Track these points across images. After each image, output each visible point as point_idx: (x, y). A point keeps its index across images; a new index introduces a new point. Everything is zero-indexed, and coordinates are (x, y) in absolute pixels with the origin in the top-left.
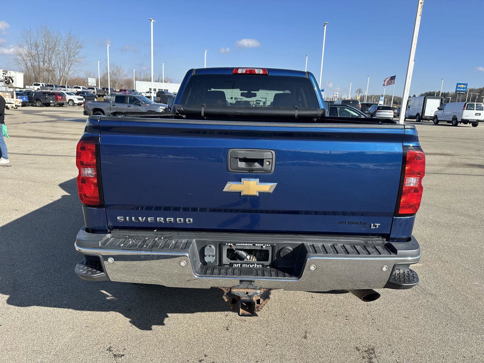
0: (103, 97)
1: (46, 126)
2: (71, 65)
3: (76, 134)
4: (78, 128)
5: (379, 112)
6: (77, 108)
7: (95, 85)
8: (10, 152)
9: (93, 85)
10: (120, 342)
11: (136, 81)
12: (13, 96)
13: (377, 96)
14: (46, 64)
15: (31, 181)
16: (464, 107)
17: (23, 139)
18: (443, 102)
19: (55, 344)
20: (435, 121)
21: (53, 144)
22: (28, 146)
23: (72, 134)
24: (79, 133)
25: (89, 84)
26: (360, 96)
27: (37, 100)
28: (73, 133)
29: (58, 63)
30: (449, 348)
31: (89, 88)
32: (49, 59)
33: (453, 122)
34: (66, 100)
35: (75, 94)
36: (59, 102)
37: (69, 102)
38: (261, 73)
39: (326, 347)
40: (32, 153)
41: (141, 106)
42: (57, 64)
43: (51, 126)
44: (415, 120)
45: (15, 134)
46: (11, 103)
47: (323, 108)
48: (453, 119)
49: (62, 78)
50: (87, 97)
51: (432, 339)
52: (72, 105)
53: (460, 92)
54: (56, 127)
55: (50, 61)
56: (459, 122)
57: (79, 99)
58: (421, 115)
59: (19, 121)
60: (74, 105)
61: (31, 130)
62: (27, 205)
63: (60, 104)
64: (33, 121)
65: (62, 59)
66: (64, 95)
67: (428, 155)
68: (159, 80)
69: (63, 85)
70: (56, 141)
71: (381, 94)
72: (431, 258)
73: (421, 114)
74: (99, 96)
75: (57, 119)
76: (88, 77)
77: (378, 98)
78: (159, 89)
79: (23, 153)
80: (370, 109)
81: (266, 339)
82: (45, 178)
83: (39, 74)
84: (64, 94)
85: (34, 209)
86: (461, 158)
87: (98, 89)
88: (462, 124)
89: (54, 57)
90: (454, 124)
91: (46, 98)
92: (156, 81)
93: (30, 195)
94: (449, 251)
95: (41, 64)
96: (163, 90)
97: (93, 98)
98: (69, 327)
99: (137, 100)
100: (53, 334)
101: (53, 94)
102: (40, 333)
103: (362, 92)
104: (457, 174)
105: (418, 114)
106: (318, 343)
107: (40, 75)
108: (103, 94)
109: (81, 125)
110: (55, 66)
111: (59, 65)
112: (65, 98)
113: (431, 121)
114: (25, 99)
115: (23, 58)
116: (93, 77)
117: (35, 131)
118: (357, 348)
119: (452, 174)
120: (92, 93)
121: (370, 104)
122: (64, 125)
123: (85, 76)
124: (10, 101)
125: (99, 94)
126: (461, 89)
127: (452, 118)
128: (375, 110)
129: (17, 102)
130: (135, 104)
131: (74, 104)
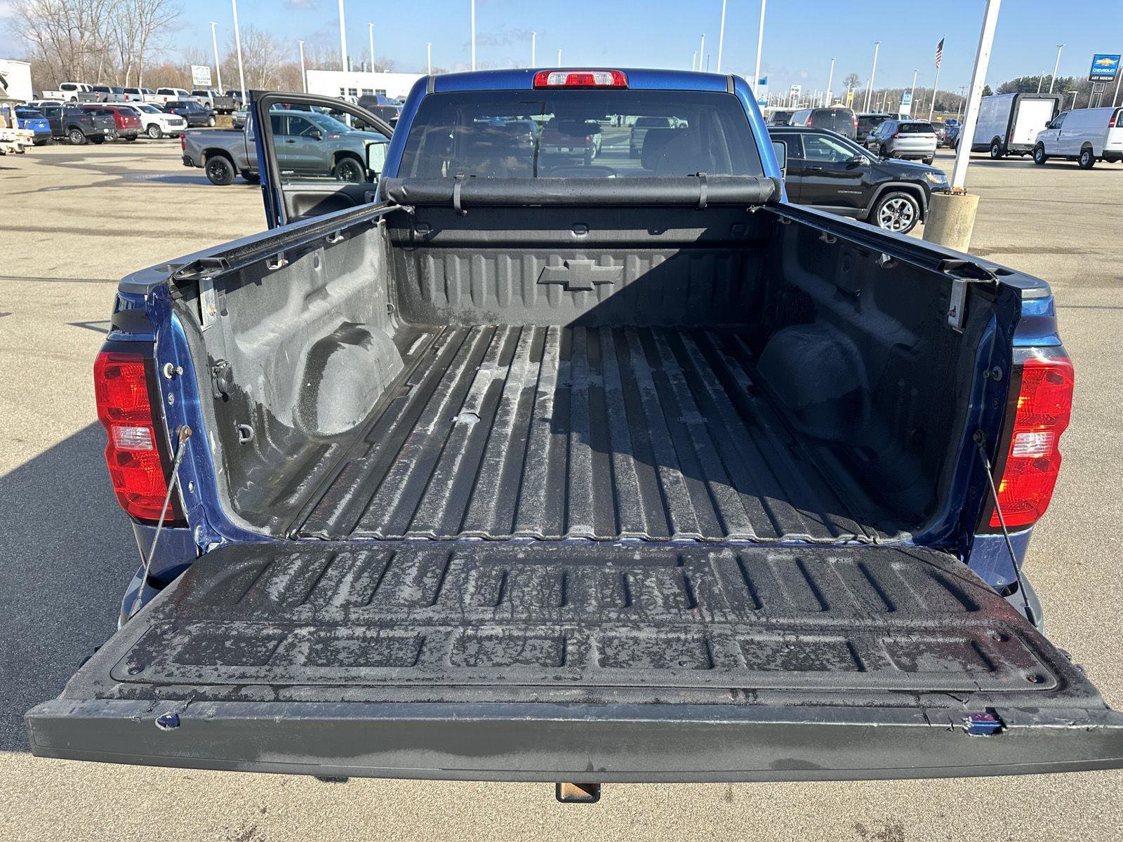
0: (231, 114)
1: (94, 198)
2: (146, 35)
3: (167, 219)
4: (171, 200)
5: (900, 137)
6: (169, 145)
7: (210, 84)
8: (7, 275)
9: (203, 84)
10: (269, 823)
11: (309, 72)
12: (11, 121)
13: (896, 91)
14: (87, 34)
15: (57, 357)
16: (1111, 121)
17: (39, 235)
18: (1060, 108)
19: (108, 833)
20: (1037, 156)
21: (112, 247)
22: (51, 255)
23: (157, 219)
24: (174, 215)
25: (196, 83)
26: (853, 93)
27: (72, 127)
28: (159, 215)
29: (115, 30)
30: (1089, 821)
31: (195, 94)
32: (92, 21)
33: (1083, 158)
34: (141, 127)
35: (161, 109)
36: (126, 131)
37: (148, 130)
38: (608, 83)
39: (782, 825)
40: (60, 274)
41: (319, 139)
42: (114, 33)
43: (106, 198)
44: (988, 154)
45: (21, 223)
46: (7, 141)
47: (773, 176)
48: (1083, 152)
49: (130, 69)
50: (192, 115)
51: (1047, 795)
52: (156, 136)
53: (1101, 78)
54: (120, 198)
55: (95, 24)
56: (1098, 158)
57: (172, 123)
58: (1003, 142)
59: (29, 186)
60: (162, 138)
61: (60, 209)
62: (46, 424)
63: (128, 135)
64: (64, 183)
65: (124, 19)
66: (136, 113)
67: (1023, 255)
68: (363, 66)
69: (132, 85)
70: (119, 238)
71: (906, 87)
72: (1037, 553)
73: (1003, 138)
74: (221, 112)
75: (121, 177)
76: (192, 62)
77: (899, 98)
78: (364, 90)
79: (37, 276)
80: (878, 129)
81: (630, 804)
82: (89, 345)
83: (72, 61)
84: (135, 110)
85: (62, 437)
86: (1103, 261)
87: (217, 95)
88: (1105, 164)
89: (104, 15)
90: (1084, 163)
91: (93, 123)
92: (356, 70)
93: (54, 397)
94: (1082, 532)
95: (76, 33)
96: (374, 94)
97: (205, 118)
98: (143, 781)
99: (310, 124)
100: (102, 801)
101: (109, 111)
102: (72, 800)
103: (859, 84)
104: (1095, 307)
105: (996, 141)
106: (760, 813)
107: (75, 62)
108: (229, 107)
109: (180, 191)
110: (110, 39)
111: (119, 37)
112: (139, 121)
113: (1027, 156)
114: (43, 126)
115: (29, 19)
116: (202, 62)
117: (68, 211)
118: (858, 826)
119: (1084, 307)
120: (203, 105)
121: (880, 117)
122: (137, 194)
123: (184, 61)
124: (5, 135)
125: (220, 107)
126: (1104, 70)
127: (1080, 147)
128: (891, 133)
129: (21, 138)
130: (306, 136)
131: (161, 136)
